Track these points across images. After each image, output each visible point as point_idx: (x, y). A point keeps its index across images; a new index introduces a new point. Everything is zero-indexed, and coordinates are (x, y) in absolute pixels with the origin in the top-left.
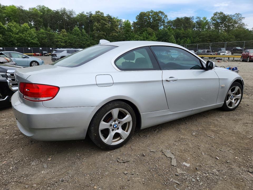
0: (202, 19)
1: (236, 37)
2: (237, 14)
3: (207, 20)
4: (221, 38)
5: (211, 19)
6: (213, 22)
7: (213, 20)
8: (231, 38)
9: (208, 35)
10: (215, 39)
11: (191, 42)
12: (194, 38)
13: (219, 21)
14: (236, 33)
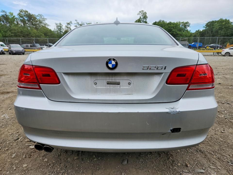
0: (8, 14)
1: (45, 35)
2: (39, 15)
3: (14, 15)
4: (33, 35)
5: (17, 15)
6: (21, 18)
7: (21, 17)
8: (41, 35)
9: (20, 31)
10: (28, 35)
11: (3, 36)
12: (5, 32)
13: (26, 19)
14: (43, 31)
